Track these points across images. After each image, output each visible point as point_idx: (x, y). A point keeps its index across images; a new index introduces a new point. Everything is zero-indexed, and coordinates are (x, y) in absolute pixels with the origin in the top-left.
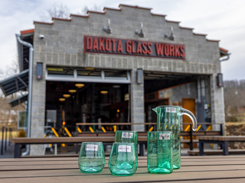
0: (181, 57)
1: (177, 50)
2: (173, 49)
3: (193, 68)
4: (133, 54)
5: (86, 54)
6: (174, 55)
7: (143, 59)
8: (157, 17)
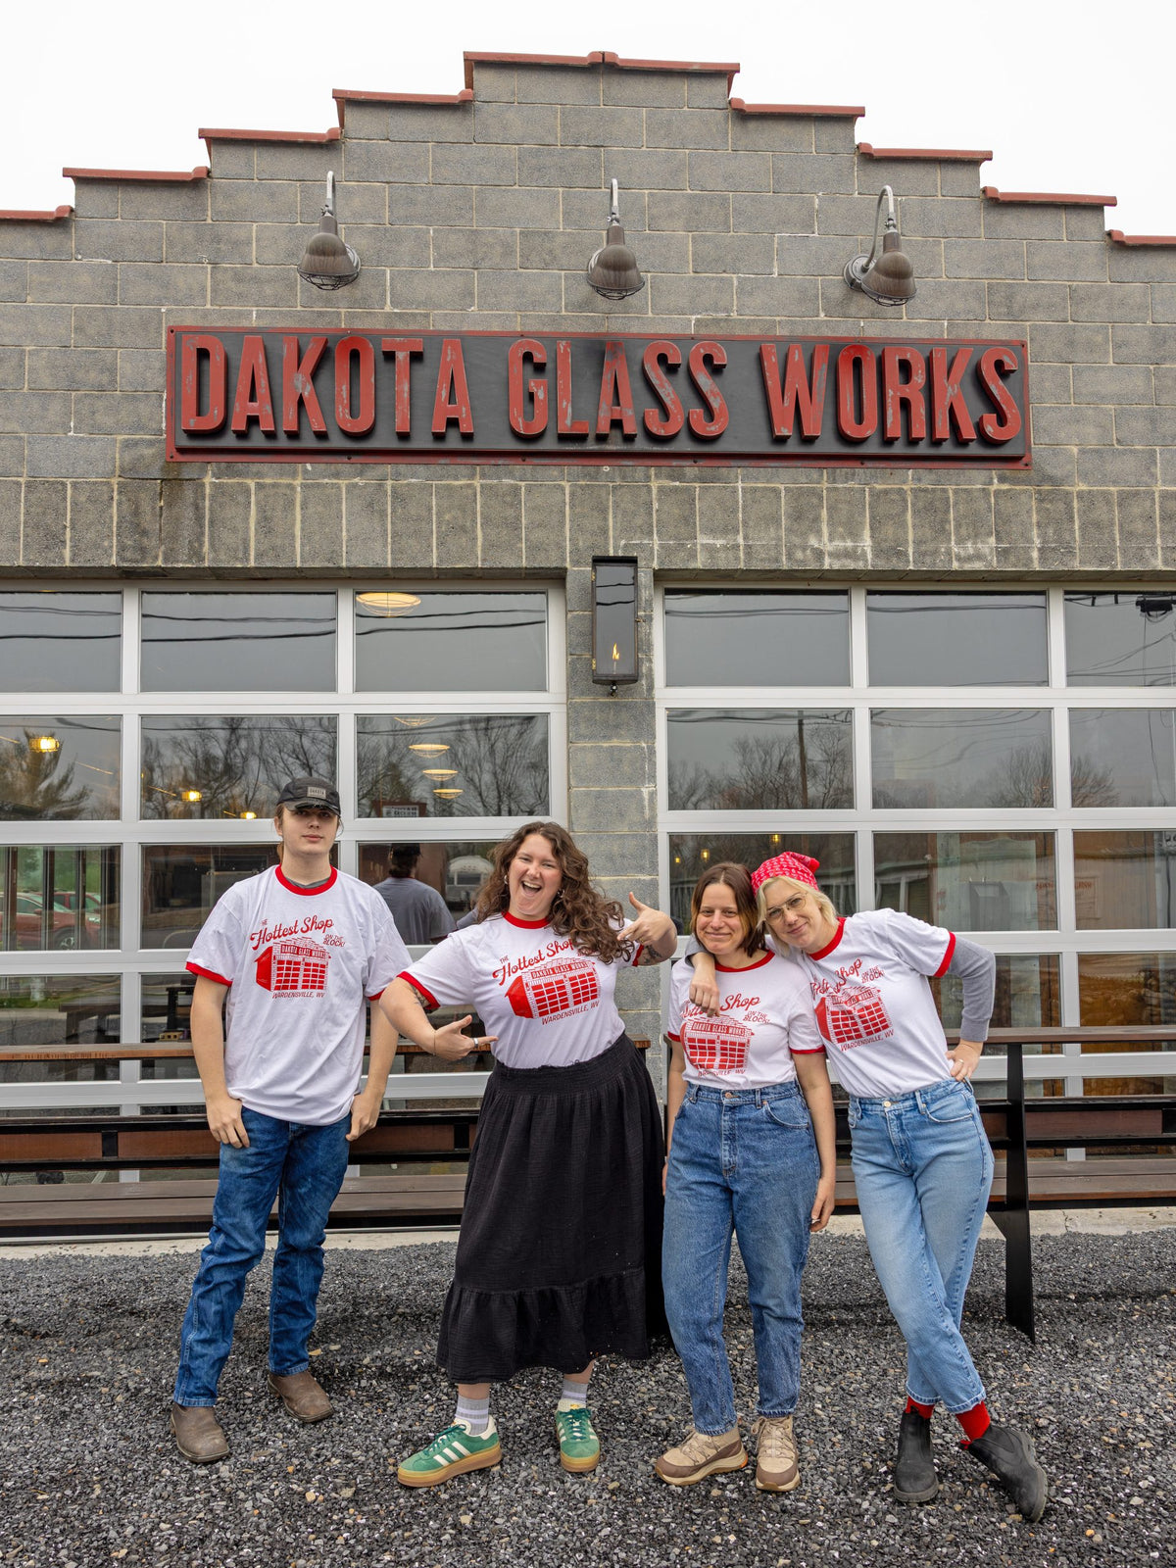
0: (985, 440)
1: (953, 391)
2: (919, 378)
3: (1092, 526)
4: (574, 448)
5: (191, 468)
6: (919, 430)
7: (657, 480)
8: (783, 130)
